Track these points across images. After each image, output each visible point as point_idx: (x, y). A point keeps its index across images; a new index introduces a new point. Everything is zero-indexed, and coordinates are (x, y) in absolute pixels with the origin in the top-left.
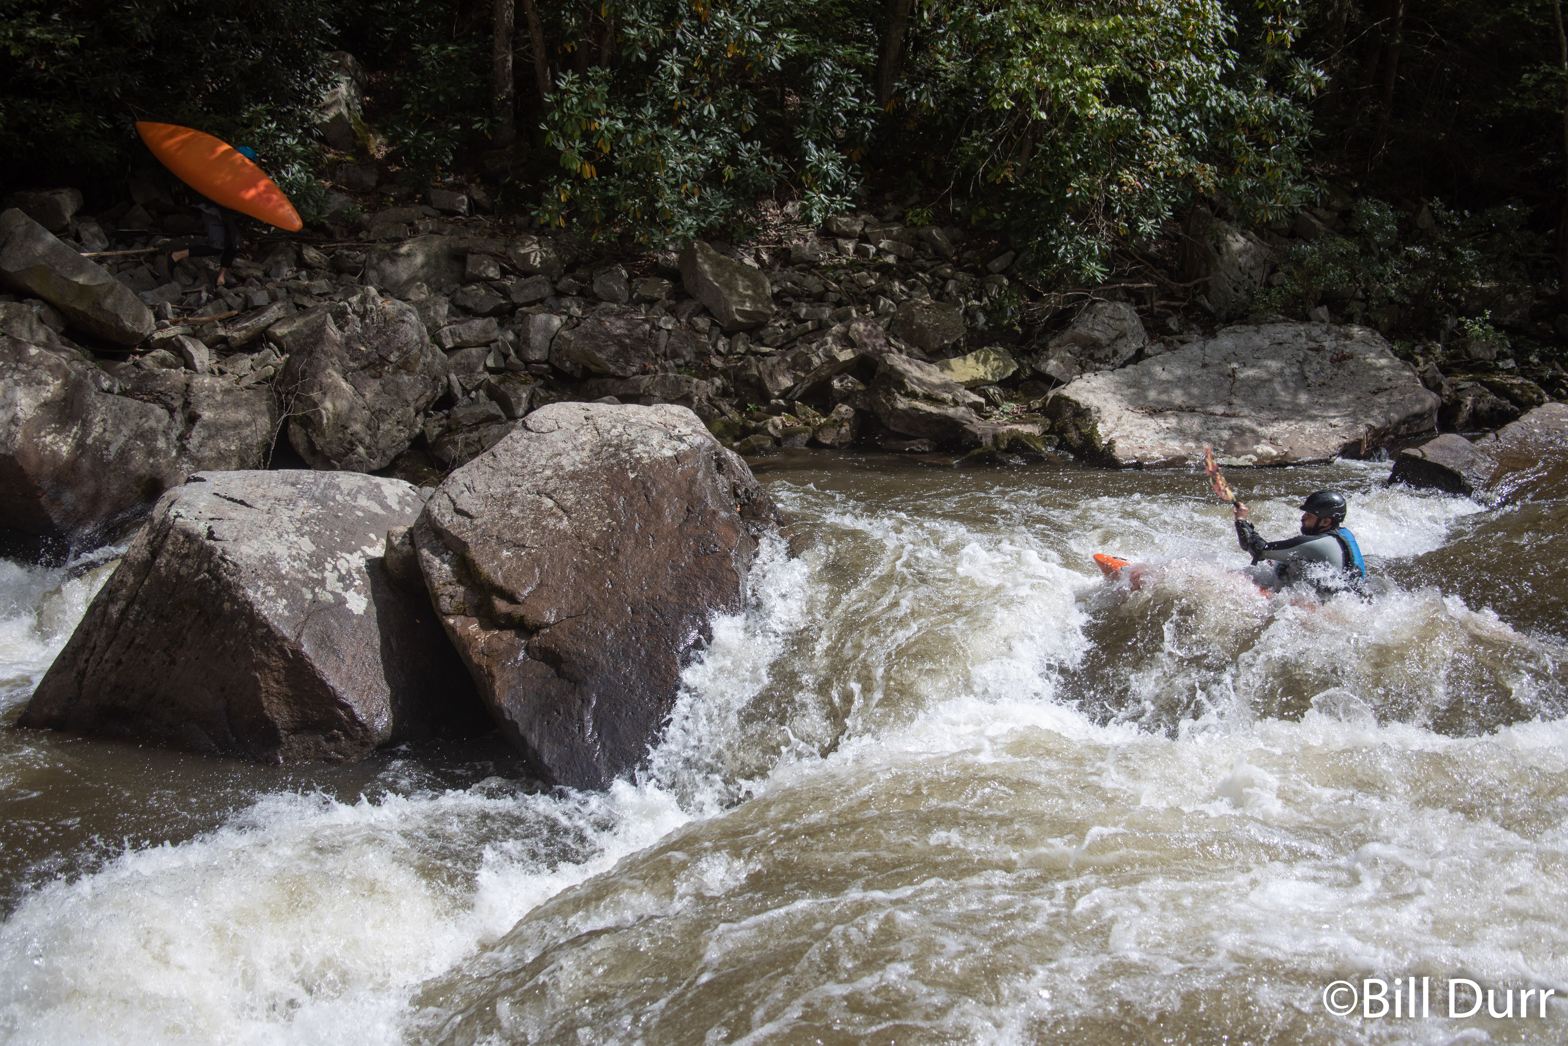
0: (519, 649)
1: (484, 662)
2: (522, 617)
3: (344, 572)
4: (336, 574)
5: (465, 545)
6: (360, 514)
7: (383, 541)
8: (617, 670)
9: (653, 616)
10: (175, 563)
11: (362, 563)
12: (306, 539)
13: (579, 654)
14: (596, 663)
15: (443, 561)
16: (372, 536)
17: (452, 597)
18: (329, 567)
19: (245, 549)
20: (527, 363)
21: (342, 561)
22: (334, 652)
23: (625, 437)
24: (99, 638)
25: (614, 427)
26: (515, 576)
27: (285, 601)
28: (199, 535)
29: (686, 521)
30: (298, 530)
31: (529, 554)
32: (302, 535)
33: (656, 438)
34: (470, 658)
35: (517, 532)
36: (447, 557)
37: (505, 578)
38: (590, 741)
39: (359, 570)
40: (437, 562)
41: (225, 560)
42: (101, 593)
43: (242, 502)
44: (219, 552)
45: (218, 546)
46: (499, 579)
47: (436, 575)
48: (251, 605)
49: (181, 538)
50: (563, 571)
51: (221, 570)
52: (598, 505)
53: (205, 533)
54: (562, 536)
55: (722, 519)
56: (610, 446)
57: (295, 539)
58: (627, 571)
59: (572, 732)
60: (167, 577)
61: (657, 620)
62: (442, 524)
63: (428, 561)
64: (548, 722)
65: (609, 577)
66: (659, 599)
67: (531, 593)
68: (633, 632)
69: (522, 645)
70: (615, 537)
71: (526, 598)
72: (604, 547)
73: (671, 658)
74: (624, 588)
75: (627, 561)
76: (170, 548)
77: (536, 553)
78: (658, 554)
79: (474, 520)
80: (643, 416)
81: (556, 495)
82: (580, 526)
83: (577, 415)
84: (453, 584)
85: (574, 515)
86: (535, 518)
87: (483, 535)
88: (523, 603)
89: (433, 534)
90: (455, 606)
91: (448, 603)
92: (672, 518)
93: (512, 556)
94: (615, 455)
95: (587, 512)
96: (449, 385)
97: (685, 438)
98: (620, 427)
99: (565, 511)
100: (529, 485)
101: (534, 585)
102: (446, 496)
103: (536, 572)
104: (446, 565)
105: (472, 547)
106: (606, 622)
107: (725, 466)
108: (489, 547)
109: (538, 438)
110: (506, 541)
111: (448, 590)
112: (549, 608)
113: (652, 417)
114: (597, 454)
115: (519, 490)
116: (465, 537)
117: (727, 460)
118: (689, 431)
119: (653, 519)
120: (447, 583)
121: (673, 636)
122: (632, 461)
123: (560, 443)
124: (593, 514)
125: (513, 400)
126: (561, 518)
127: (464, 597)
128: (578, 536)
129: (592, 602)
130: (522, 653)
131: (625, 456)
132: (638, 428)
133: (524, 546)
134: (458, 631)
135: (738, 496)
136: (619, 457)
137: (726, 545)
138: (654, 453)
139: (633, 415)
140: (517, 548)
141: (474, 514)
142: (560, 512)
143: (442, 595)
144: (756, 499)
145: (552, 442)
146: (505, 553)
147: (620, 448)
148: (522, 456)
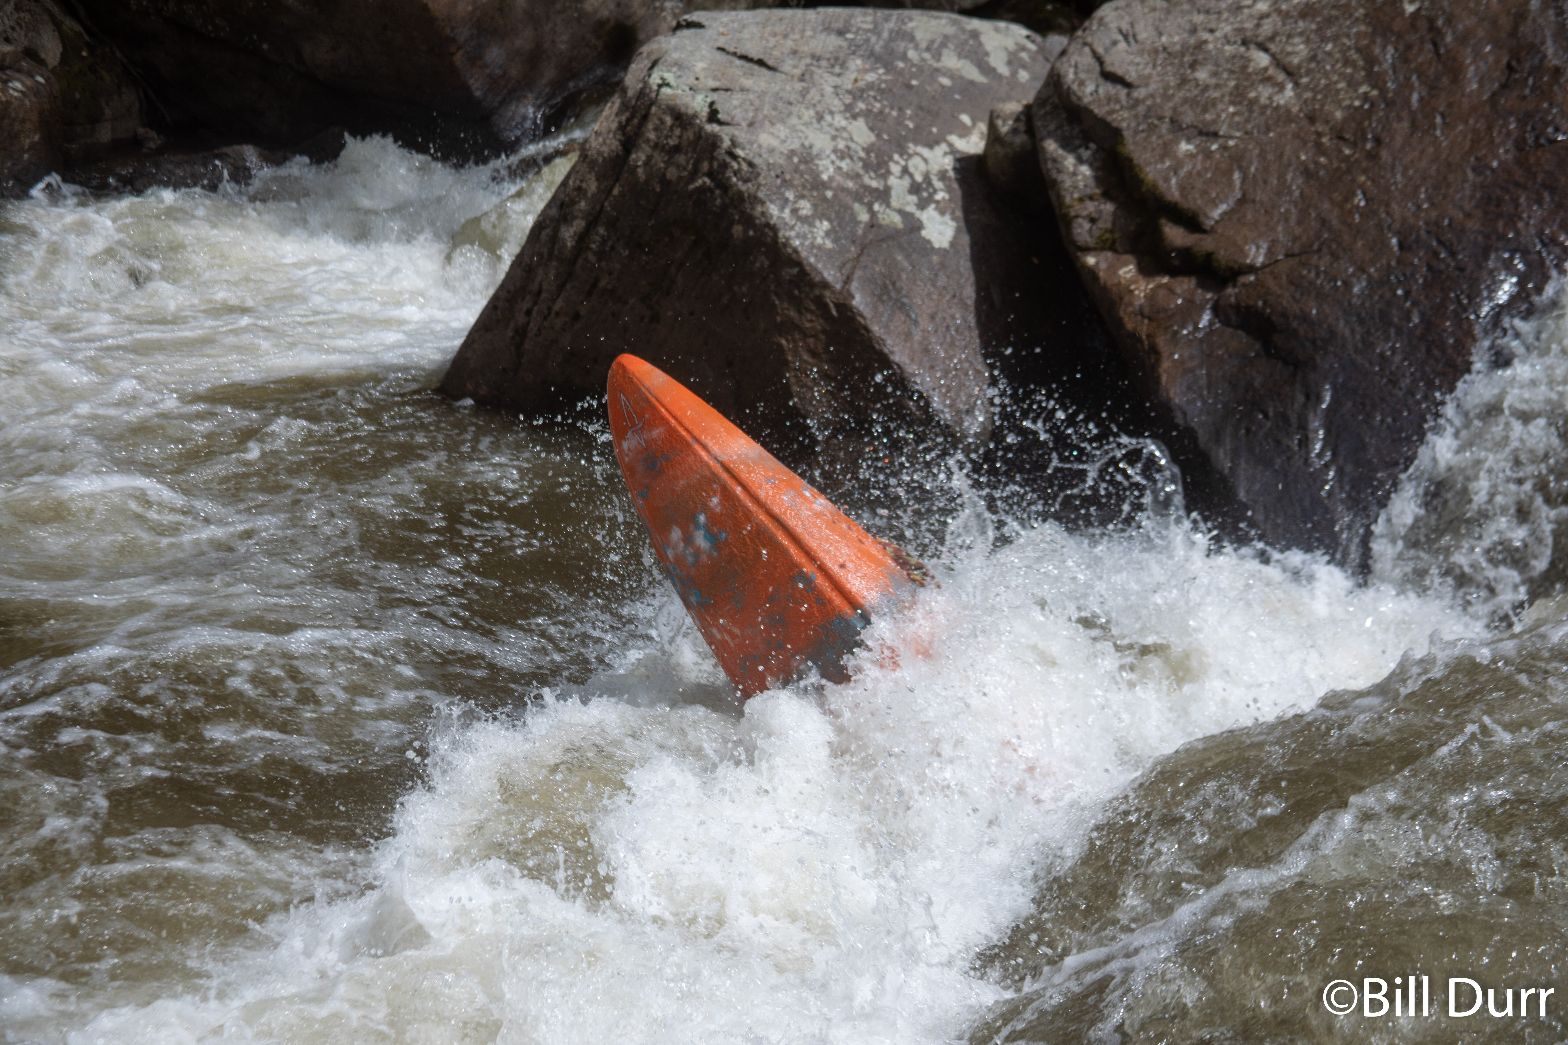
0: (1201, 309)
1: (1144, 328)
2: (1209, 256)
3: (919, 178)
4: (906, 182)
5: (1116, 133)
6: (946, 81)
7: (983, 127)
8: (1369, 345)
9: (1437, 254)
10: (659, 161)
11: (948, 163)
12: (860, 123)
13: (1305, 317)
14: (1333, 333)
15: (1080, 160)
16: (965, 119)
17: (1093, 220)
18: (895, 169)
19: (765, 139)
21: (916, 160)
22: (902, 307)
24: (548, 277)
26: (1199, 185)
27: (826, 225)
28: (695, 116)
29: (1504, 86)
30: (848, 108)
31: (1224, 148)
32: (855, 117)
34: (1120, 323)
35: (1205, 110)
36: (1086, 154)
37: (1182, 188)
38: (1318, 464)
39: (942, 175)
40: (1070, 161)
41: (734, 157)
42: (548, 206)
43: (761, 63)
45: (725, 134)
46: (1172, 190)
47: (1068, 183)
48: (774, 229)
49: (669, 120)
50: (1281, 177)
51: (729, 173)
52: (1347, 62)
53: (704, 112)
54: (1283, 116)
57: (844, 123)
58: (1394, 175)
59: (1288, 447)
60: (646, 182)
61: (1443, 260)
62: (1080, 98)
63: (1055, 161)
64: (1248, 431)
65: (1362, 186)
66: (1450, 225)
67: (1225, 213)
68: (1399, 281)
69: (1208, 301)
70: (1374, 118)
71: (1217, 222)
72: (1355, 134)
73: (1465, 326)
74: (1387, 205)
75: (1394, 159)
76: (652, 136)
77: (1236, 146)
78: (1450, 147)
79: (1132, 91)
81: (1275, 46)
82: (1314, 99)
84: (1098, 198)
85: (1304, 80)
86: (1237, 87)
87: (1148, 116)
88: (1212, 230)
89: (1064, 115)
90: (1098, 236)
91: (1085, 231)
92: (1479, 82)
93: (1196, 152)
95: (1327, 75)
99: (1288, 74)
100: (1229, 29)
101: (1231, 202)
102: (1087, 49)
103: (1236, 179)
104: (1084, 168)
105: (1128, 137)
106: (1354, 264)
108: (1156, 136)
110: (1187, 127)
111: (1088, 208)
112: (1256, 239)
115: (1211, 38)
116: (1117, 120)
119: (1445, 84)
120: (1085, 197)
121: (1469, 288)
124: (1339, 78)
126: (1281, 86)
127: (1113, 220)
128: (1310, 117)
129: (1330, 230)
130: (1207, 314)
133: (1216, 135)
134: (1102, 278)
140: (1203, 139)
141: (1134, 81)
142: (1280, 74)
143: (1075, 217)
146: (1184, 147)
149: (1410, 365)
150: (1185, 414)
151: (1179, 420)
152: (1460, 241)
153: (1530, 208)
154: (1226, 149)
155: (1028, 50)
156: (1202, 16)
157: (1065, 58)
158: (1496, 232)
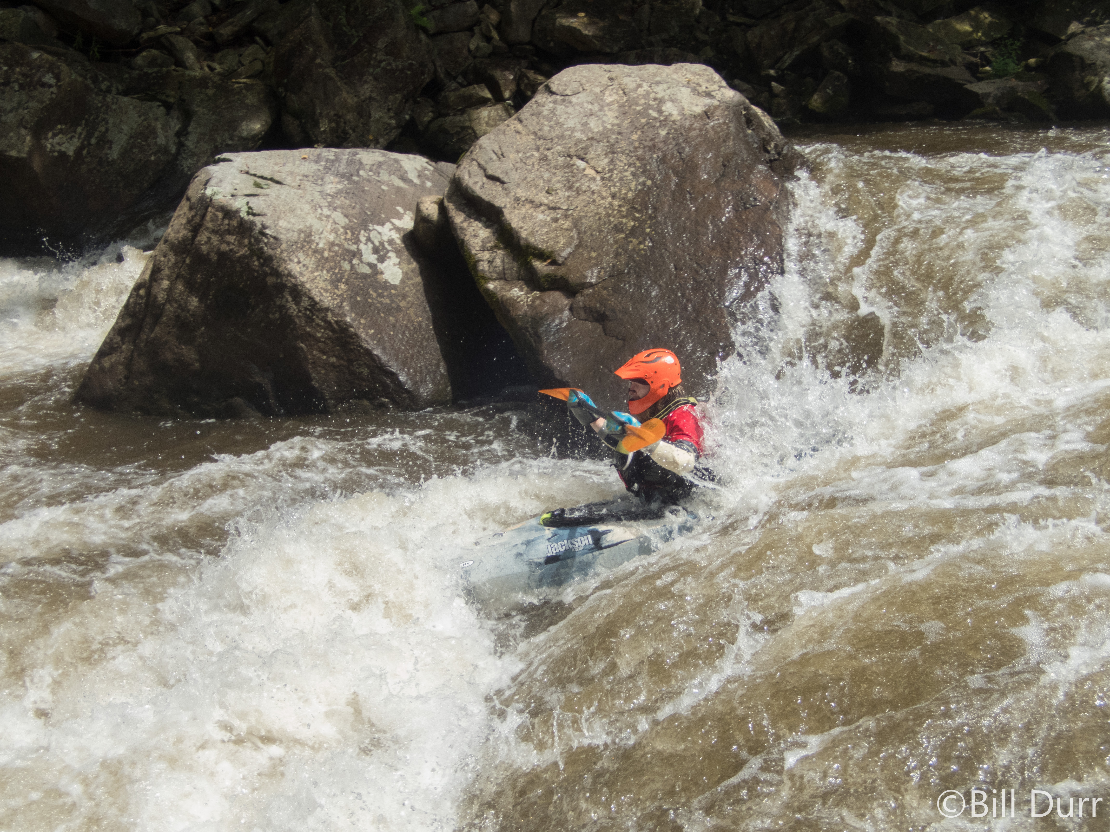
0: (562, 311)
1: (529, 324)
2: (564, 278)
3: (377, 244)
4: (370, 246)
5: (499, 210)
6: (384, 187)
7: (411, 213)
8: (666, 326)
9: (697, 272)
10: (215, 240)
11: (395, 235)
12: (339, 213)
13: (625, 312)
14: (644, 320)
16: (400, 209)
17: (490, 262)
18: (363, 239)
19: (283, 223)
20: (511, 45)
21: (374, 233)
23: (652, 95)
25: (639, 86)
26: (552, 238)
27: (325, 273)
28: (238, 211)
29: (722, 176)
30: (330, 204)
32: (335, 209)
33: (685, 95)
35: (551, 195)
37: (543, 240)
39: (391, 242)
41: (265, 235)
43: (272, 180)
44: (259, 226)
45: (258, 221)
46: (537, 241)
47: (472, 241)
48: (294, 277)
49: (220, 215)
51: (262, 245)
52: (630, 165)
53: (244, 208)
55: (760, 172)
56: (637, 104)
57: (329, 213)
58: (667, 228)
60: (208, 254)
61: (701, 275)
62: (473, 191)
63: (462, 229)
65: (648, 234)
66: (702, 255)
67: (570, 253)
68: (678, 288)
69: (566, 306)
70: (651, 196)
71: (566, 259)
72: (641, 205)
73: (719, 312)
74: (665, 245)
75: (666, 218)
76: (210, 225)
77: (572, 215)
78: (697, 210)
79: (506, 185)
80: (664, 75)
81: (588, 156)
82: (614, 186)
83: (600, 76)
84: (492, 249)
85: (607, 175)
86: (568, 181)
87: (517, 199)
88: (563, 263)
89: (464, 202)
90: (494, 271)
91: (487, 268)
92: (708, 174)
93: (549, 219)
94: (644, 113)
95: (621, 172)
96: (436, 71)
97: (713, 93)
98: (645, 86)
99: (598, 172)
100: (559, 148)
101: (573, 246)
102: (475, 163)
103: (574, 233)
104: (481, 232)
105: (506, 212)
106: (650, 279)
107: (754, 121)
108: (523, 211)
109: (564, 101)
110: (541, 205)
111: (486, 255)
112: (590, 267)
113: (675, 76)
114: (625, 114)
115: (549, 153)
116: (498, 202)
117: (756, 115)
118: (715, 87)
119: (688, 175)
120: (483, 249)
121: (719, 290)
122: (662, 118)
123: (586, 105)
124: (627, 174)
125: (501, 82)
126: (594, 179)
127: (503, 262)
128: (614, 196)
129: (634, 260)
130: (567, 313)
131: (654, 114)
132: (665, 86)
133: (559, 208)
134: (499, 295)
135: (768, 152)
136: (648, 115)
137: (766, 198)
138: (683, 109)
139: (655, 75)
140: (552, 211)
141: (506, 180)
142: (592, 173)
143: (480, 261)
144: (787, 154)
145: (578, 104)
146: (541, 216)
147: (648, 107)
148: (549, 120)
152: (709, 264)
153: (746, 243)
154: (566, 216)
155: (428, 170)
156: (541, 141)
157: (462, 167)
158: (729, 258)
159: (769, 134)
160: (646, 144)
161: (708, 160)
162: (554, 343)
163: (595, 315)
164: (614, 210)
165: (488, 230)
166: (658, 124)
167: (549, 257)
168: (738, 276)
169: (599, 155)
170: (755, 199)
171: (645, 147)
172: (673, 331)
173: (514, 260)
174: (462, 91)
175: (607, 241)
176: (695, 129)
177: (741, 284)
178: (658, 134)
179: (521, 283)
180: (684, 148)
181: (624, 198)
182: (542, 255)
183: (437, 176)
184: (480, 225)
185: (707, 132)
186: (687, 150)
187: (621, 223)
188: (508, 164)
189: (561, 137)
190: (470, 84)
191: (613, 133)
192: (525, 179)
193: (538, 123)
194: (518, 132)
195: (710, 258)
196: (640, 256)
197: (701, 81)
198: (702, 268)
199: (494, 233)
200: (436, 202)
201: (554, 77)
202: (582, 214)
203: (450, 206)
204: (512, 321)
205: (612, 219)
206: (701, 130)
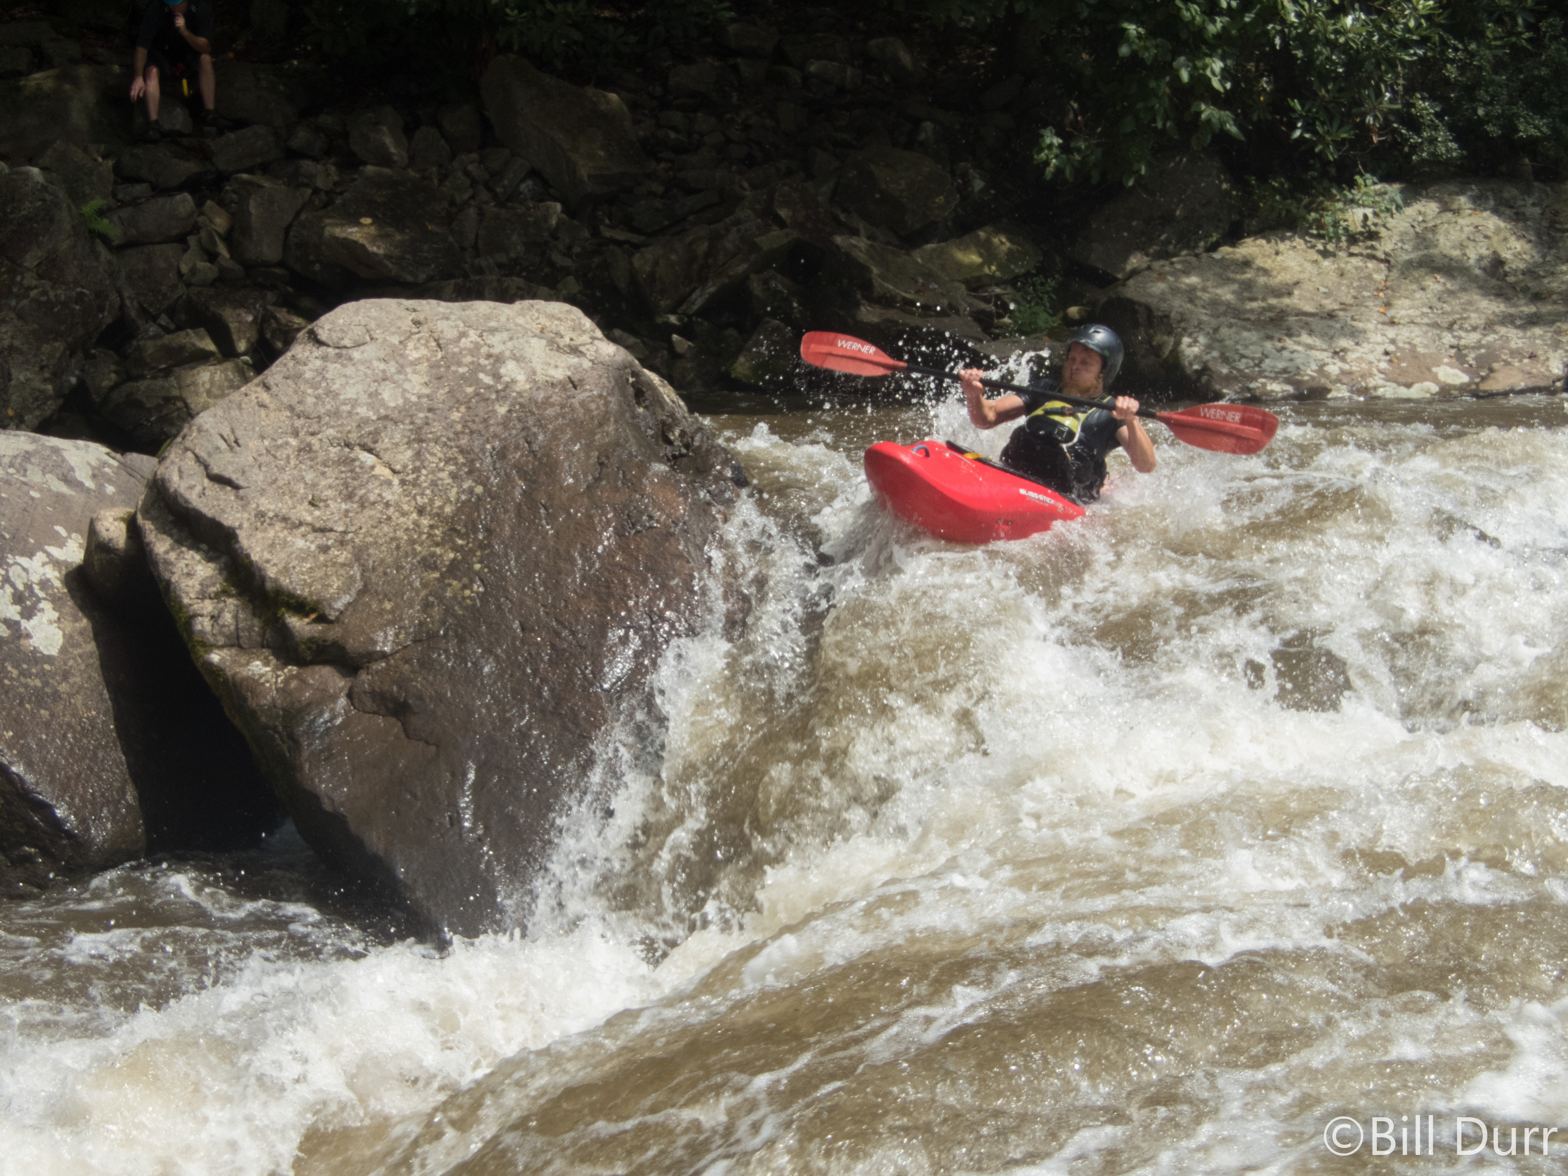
0: (334, 698)
1: (279, 720)
2: (338, 645)
3: (21, 587)
5: (230, 533)
6: (34, 494)
7: (80, 536)
8: (507, 723)
9: (557, 634)
11: (51, 572)
13: (440, 699)
14: (471, 713)
15: (194, 561)
16: (60, 530)
17: (215, 617)
20: (249, 266)
21: (16, 570)
23: (484, 350)
25: (463, 335)
26: (319, 578)
29: (598, 480)
31: (340, 542)
33: (536, 349)
35: (317, 508)
36: (198, 555)
37: (304, 582)
38: (471, 837)
39: (45, 584)
46: (294, 583)
47: (183, 583)
50: (400, 568)
52: (448, 461)
55: (657, 474)
56: (459, 364)
58: (508, 563)
59: (441, 824)
61: (565, 639)
62: (187, 501)
63: (167, 563)
64: (398, 812)
65: (477, 573)
66: (566, 606)
67: (350, 604)
68: (526, 660)
69: (341, 690)
70: (482, 511)
71: (341, 613)
72: (465, 526)
73: (593, 699)
74: (505, 590)
75: (506, 547)
77: (352, 540)
78: (557, 534)
79: (241, 492)
80: (503, 319)
81: (379, 446)
82: (422, 494)
83: (399, 318)
84: (217, 596)
85: (411, 477)
86: (346, 485)
87: (261, 515)
88: (337, 620)
89: (171, 518)
90: (221, 633)
91: (208, 628)
92: (575, 476)
93: (313, 547)
94: (471, 378)
95: (433, 472)
96: (122, 306)
97: (582, 349)
98: (473, 336)
99: (394, 472)
100: (331, 432)
101: (353, 592)
102: (189, 454)
103: (356, 571)
104: (199, 568)
105: (242, 535)
106: (480, 644)
107: (648, 394)
108: (271, 533)
109: (339, 356)
110: (301, 524)
111: (208, 606)
112: (383, 627)
113: (520, 320)
114: (439, 378)
115: (314, 441)
116: (229, 519)
117: (650, 385)
118: (585, 338)
119: (543, 478)
120: (203, 596)
121: (593, 663)
122: (500, 387)
123: (376, 363)
124: (444, 475)
125: (233, 326)
126: (389, 483)
127: (236, 617)
128: (421, 511)
129: (454, 616)
130: (342, 701)
131: (487, 380)
132: (505, 335)
133: (331, 530)
134: (229, 673)
135: (670, 443)
136: (478, 382)
137: (669, 516)
138: (534, 373)
139: (488, 318)
140: (319, 535)
141: (241, 482)
142: (387, 472)
143: (195, 615)
144: (700, 447)
145: (363, 362)
146: (300, 543)
147: (477, 368)
148: (315, 386)
149: (547, 738)
150: (332, 800)
151: (327, 806)
152: (577, 621)
153: (637, 588)
154: (342, 543)
155: (110, 466)
156: (302, 421)
157: (168, 462)
158: (609, 611)
159: (672, 415)
160: (474, 427)
161: (574, 454)
162: (321, 751)
163: (391, 705)
164: (421, 534)
165: (212, 565)
166: (494, 396)
167: (313, 610)
168: (624, 641)
169: (397, 445)
170: (651, 518)
171: (472, 432)
172: (519, 730)
173: (254, 614)
174: (167, 339)
175: (411, 584)
176: (552, 405)
177: (630, 652)
178: (494, 411)
179: (266, 652)
180: (535, 435)
181: (438, 515)
182: (301, 607)
183: (124, 476)
184: (198, 557)
185: (573, 410)
186: (541, 437)
187: (433, 555)
188: (246, 457)
189: (336, 414)
190: (179, 328)
191: (420, 410)
192: (276, 480)
193: (296, 392)
194: (262, 405)
195: (579, 610)
196: (466, 608)
197: (562, 329)
198: (565, 627)
199: (221, 570)
200: (122, 519)
201: (323, 319)
202: (370, 539)
203: (148, 526)
204: (251, 715)
205: (418, 548)
206: (563, 407)
